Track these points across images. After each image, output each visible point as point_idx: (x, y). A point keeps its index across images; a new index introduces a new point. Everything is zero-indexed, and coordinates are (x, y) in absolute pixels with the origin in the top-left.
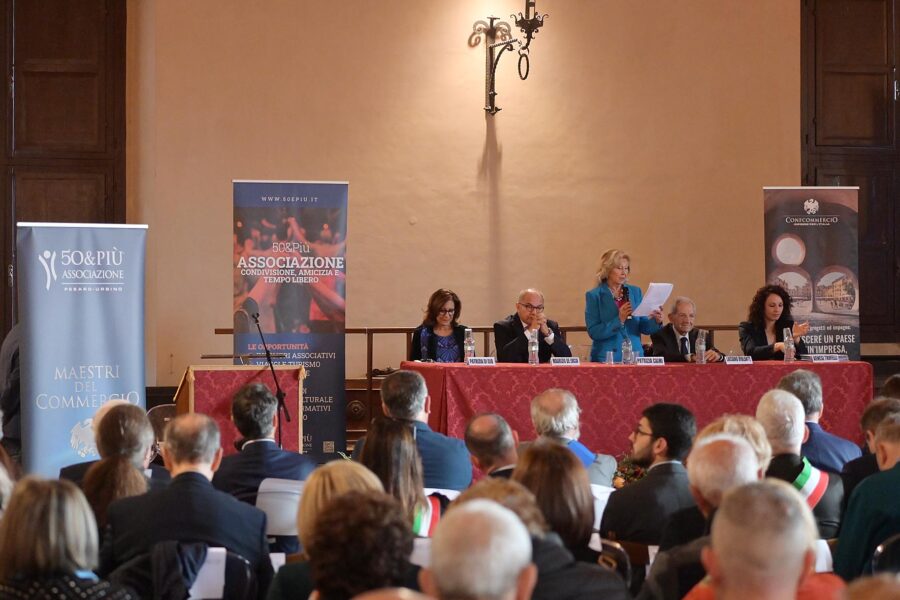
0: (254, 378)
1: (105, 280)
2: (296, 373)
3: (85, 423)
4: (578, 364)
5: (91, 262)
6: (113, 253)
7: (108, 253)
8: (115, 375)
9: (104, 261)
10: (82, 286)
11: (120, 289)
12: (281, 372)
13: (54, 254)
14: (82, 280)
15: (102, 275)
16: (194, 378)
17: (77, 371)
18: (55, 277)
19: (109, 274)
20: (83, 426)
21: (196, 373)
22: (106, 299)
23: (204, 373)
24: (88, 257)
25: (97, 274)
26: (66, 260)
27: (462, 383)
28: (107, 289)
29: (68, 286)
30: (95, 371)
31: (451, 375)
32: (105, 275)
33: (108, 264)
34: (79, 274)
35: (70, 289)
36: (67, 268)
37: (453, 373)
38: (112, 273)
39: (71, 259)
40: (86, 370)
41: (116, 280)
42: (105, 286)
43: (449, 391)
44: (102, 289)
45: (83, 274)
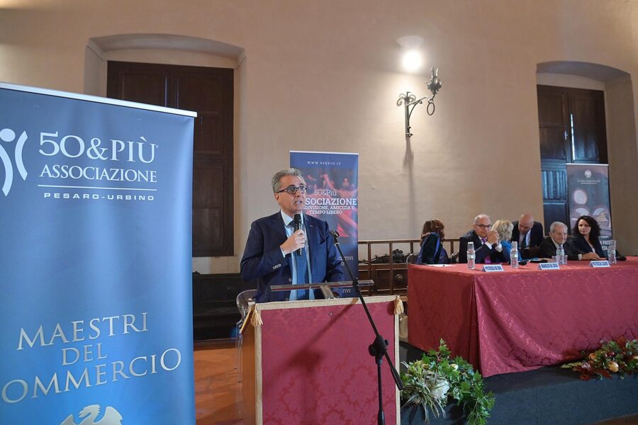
0: (340, 315)
1: (125, 183)
2: (391, 307)
3: (83, 413)
4: (558, 268)
5: (100, 156)
6: (140, 145)
7: (131, 144)
8: (140, 327)
9: (123, 155)
10: (81, 192)
11: (151, 198)
12: (372, 305)
13: (24, 137)
14: (82, 181)
15: (118, 175)
16: (261, 322)
17: (68, 331)
18: (24, 174)
19: (131, 175)
20: (77, 419)
21: (264, 313)
22: (126, 214)
23: (275, 312)
24: (94, 147)
25: (110, 174)
26: (49, 148)
27: (486, 288)
28: (128, 197)
29: (53, 191)
30: (104, 326)
31: (478, 282)
32: (124, 175)
33: (131, 159)
34: (76, 172)
35: (56, 196)
36: (50, 161)
37: (479, 279)
38: (138, 175)
39: (60, 148)
40: (86, 325)
41: (143, 184)
42: (124, 193)
43: (477, 295)
44: (119, 197)
45: (83, 172)
